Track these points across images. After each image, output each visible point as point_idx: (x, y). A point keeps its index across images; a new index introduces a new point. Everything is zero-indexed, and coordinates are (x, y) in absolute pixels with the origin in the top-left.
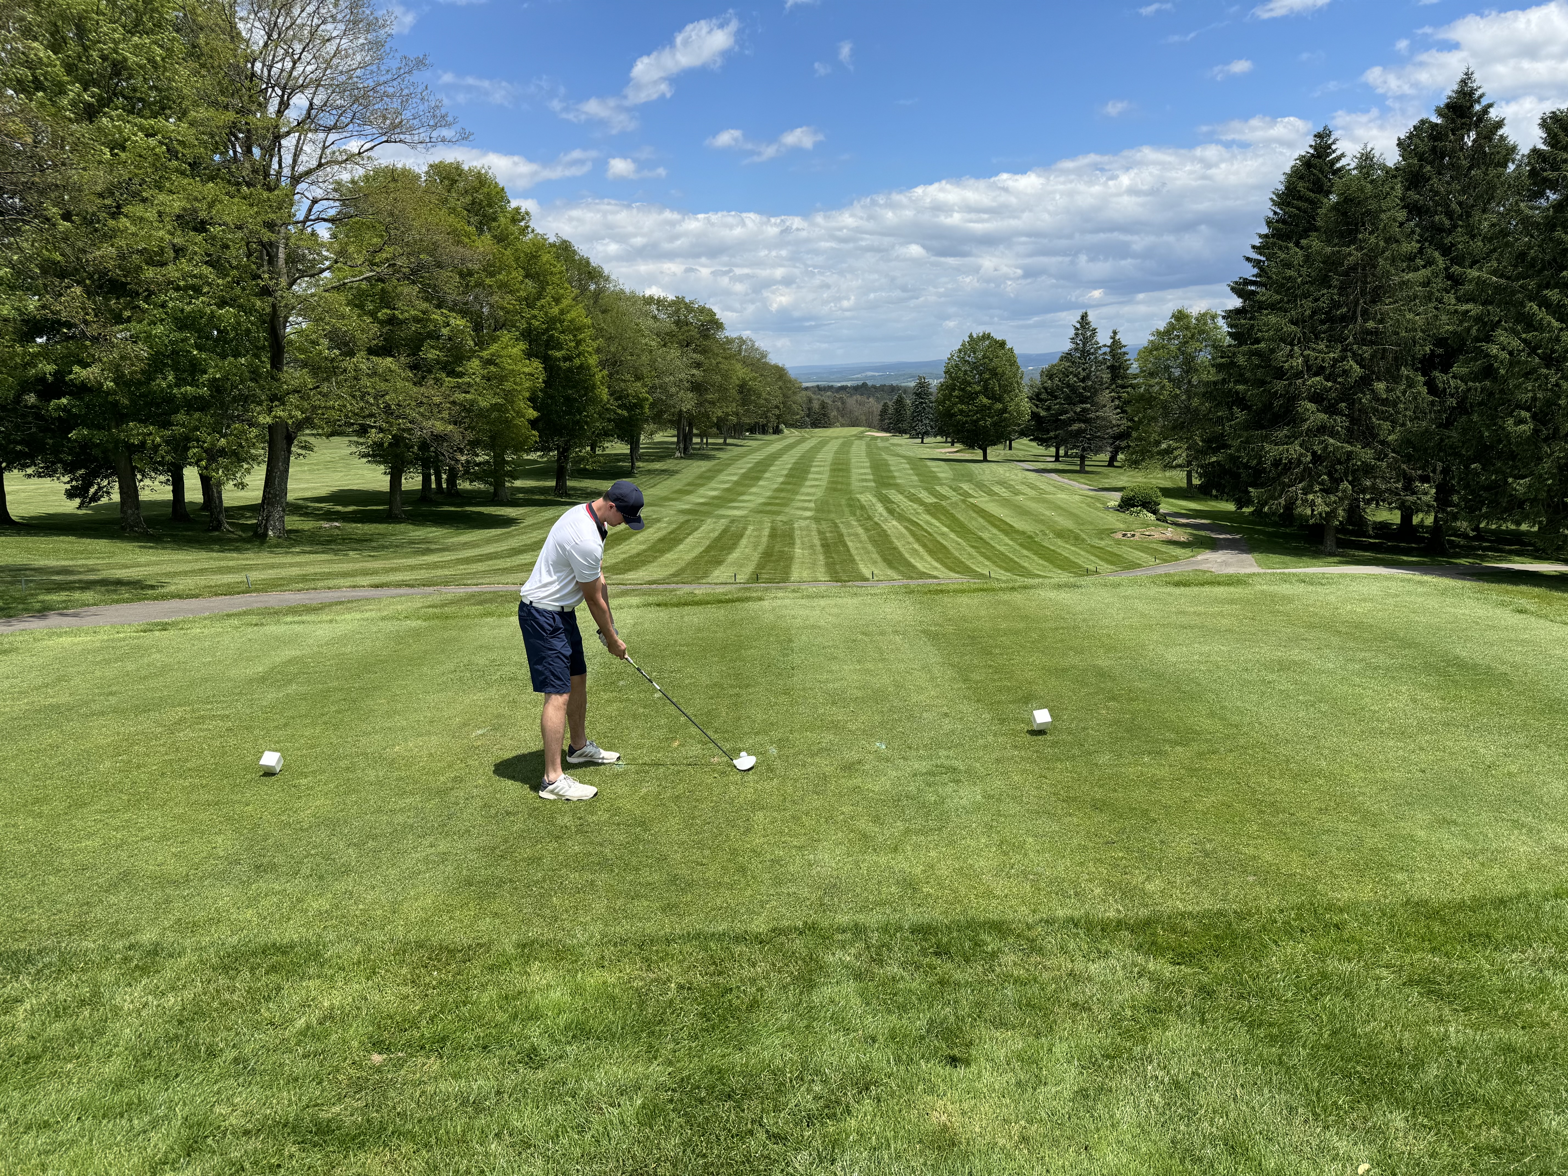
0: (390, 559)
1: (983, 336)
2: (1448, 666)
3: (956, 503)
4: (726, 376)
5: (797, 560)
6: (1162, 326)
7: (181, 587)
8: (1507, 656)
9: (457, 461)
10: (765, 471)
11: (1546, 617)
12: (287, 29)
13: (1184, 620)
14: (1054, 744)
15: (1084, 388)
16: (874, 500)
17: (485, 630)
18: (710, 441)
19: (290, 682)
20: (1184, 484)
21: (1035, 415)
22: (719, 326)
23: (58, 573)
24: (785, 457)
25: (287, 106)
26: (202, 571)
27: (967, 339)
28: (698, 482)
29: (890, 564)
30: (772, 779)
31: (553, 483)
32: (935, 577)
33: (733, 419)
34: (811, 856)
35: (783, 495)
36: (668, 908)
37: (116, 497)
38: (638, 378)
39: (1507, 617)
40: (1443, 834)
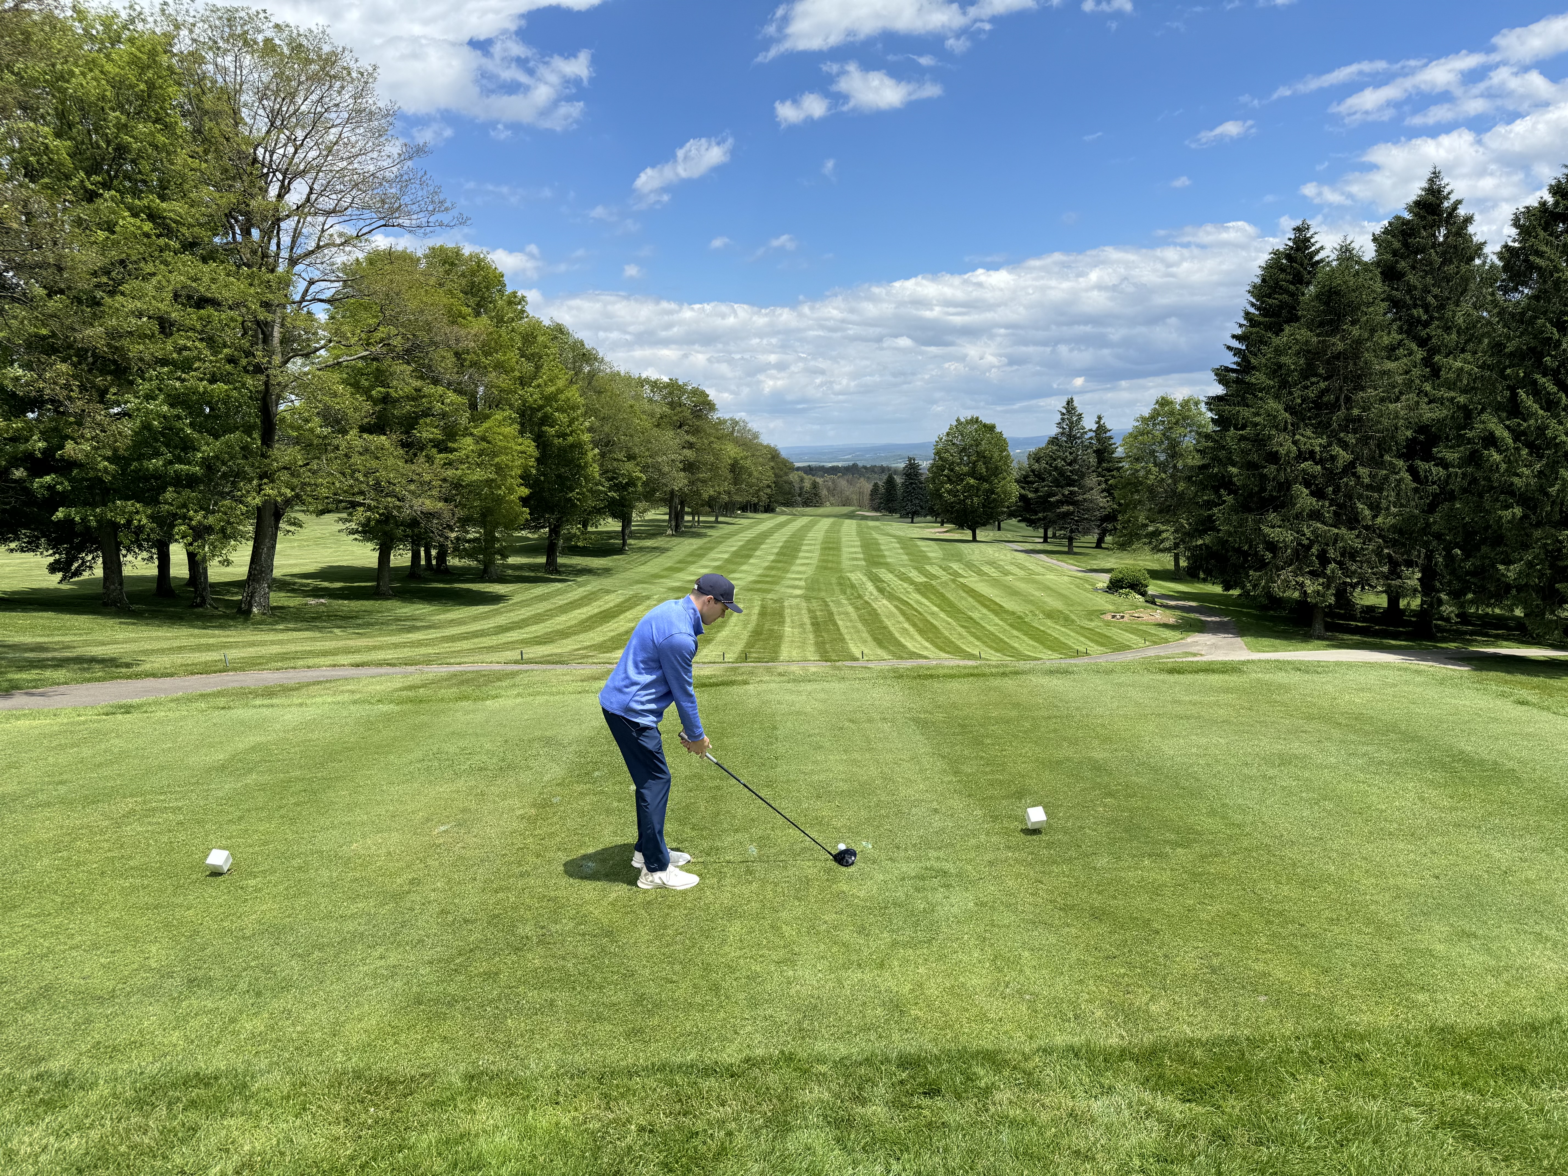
0: (375, 636)
1: (971, 420)
2: (1454, 761)
3: (946, 583)
4: (717, 456)
5: (787, 639)
6: (1146, 412)
7: (156, 665)
8: (1513, 751)
9: (447, 538)
10: (755, 550)
11: (1548, 709)
12: (290, 117)
13: (1179, 710)
14: (1050, 845)
15: (1071, 472)
16: (865, 579)
17: (459, 714)
18: (701, 519)
19: (250, 771)
20: (1171, 566)
21: (1022, 497)
22: (711, 407)
23: (32, 650)
24: (776, 536)
25: (288, 190)
26: (180, 649)
27: (955, 423)
28: (690, 559)
29: (880, 643)
30: (750, 883)
31: (542, 560)
32: (926, 658)
33: (726, 498)
34: (791, 973)
35: (773, 573)
36: (634, 1033)
37: (98, 572)
38: (631, 457)
39: (1508, 709)
40: (1462, 948)
